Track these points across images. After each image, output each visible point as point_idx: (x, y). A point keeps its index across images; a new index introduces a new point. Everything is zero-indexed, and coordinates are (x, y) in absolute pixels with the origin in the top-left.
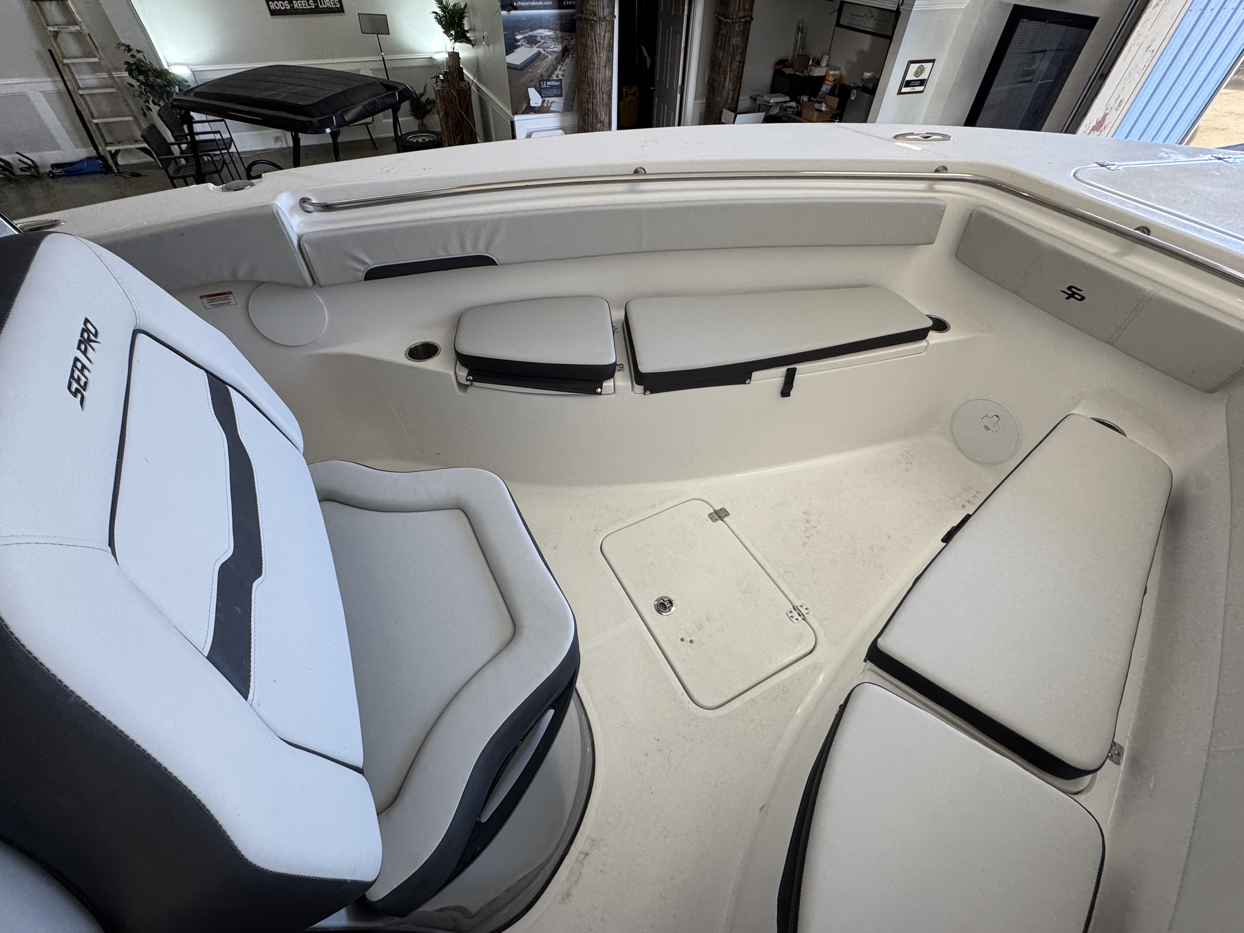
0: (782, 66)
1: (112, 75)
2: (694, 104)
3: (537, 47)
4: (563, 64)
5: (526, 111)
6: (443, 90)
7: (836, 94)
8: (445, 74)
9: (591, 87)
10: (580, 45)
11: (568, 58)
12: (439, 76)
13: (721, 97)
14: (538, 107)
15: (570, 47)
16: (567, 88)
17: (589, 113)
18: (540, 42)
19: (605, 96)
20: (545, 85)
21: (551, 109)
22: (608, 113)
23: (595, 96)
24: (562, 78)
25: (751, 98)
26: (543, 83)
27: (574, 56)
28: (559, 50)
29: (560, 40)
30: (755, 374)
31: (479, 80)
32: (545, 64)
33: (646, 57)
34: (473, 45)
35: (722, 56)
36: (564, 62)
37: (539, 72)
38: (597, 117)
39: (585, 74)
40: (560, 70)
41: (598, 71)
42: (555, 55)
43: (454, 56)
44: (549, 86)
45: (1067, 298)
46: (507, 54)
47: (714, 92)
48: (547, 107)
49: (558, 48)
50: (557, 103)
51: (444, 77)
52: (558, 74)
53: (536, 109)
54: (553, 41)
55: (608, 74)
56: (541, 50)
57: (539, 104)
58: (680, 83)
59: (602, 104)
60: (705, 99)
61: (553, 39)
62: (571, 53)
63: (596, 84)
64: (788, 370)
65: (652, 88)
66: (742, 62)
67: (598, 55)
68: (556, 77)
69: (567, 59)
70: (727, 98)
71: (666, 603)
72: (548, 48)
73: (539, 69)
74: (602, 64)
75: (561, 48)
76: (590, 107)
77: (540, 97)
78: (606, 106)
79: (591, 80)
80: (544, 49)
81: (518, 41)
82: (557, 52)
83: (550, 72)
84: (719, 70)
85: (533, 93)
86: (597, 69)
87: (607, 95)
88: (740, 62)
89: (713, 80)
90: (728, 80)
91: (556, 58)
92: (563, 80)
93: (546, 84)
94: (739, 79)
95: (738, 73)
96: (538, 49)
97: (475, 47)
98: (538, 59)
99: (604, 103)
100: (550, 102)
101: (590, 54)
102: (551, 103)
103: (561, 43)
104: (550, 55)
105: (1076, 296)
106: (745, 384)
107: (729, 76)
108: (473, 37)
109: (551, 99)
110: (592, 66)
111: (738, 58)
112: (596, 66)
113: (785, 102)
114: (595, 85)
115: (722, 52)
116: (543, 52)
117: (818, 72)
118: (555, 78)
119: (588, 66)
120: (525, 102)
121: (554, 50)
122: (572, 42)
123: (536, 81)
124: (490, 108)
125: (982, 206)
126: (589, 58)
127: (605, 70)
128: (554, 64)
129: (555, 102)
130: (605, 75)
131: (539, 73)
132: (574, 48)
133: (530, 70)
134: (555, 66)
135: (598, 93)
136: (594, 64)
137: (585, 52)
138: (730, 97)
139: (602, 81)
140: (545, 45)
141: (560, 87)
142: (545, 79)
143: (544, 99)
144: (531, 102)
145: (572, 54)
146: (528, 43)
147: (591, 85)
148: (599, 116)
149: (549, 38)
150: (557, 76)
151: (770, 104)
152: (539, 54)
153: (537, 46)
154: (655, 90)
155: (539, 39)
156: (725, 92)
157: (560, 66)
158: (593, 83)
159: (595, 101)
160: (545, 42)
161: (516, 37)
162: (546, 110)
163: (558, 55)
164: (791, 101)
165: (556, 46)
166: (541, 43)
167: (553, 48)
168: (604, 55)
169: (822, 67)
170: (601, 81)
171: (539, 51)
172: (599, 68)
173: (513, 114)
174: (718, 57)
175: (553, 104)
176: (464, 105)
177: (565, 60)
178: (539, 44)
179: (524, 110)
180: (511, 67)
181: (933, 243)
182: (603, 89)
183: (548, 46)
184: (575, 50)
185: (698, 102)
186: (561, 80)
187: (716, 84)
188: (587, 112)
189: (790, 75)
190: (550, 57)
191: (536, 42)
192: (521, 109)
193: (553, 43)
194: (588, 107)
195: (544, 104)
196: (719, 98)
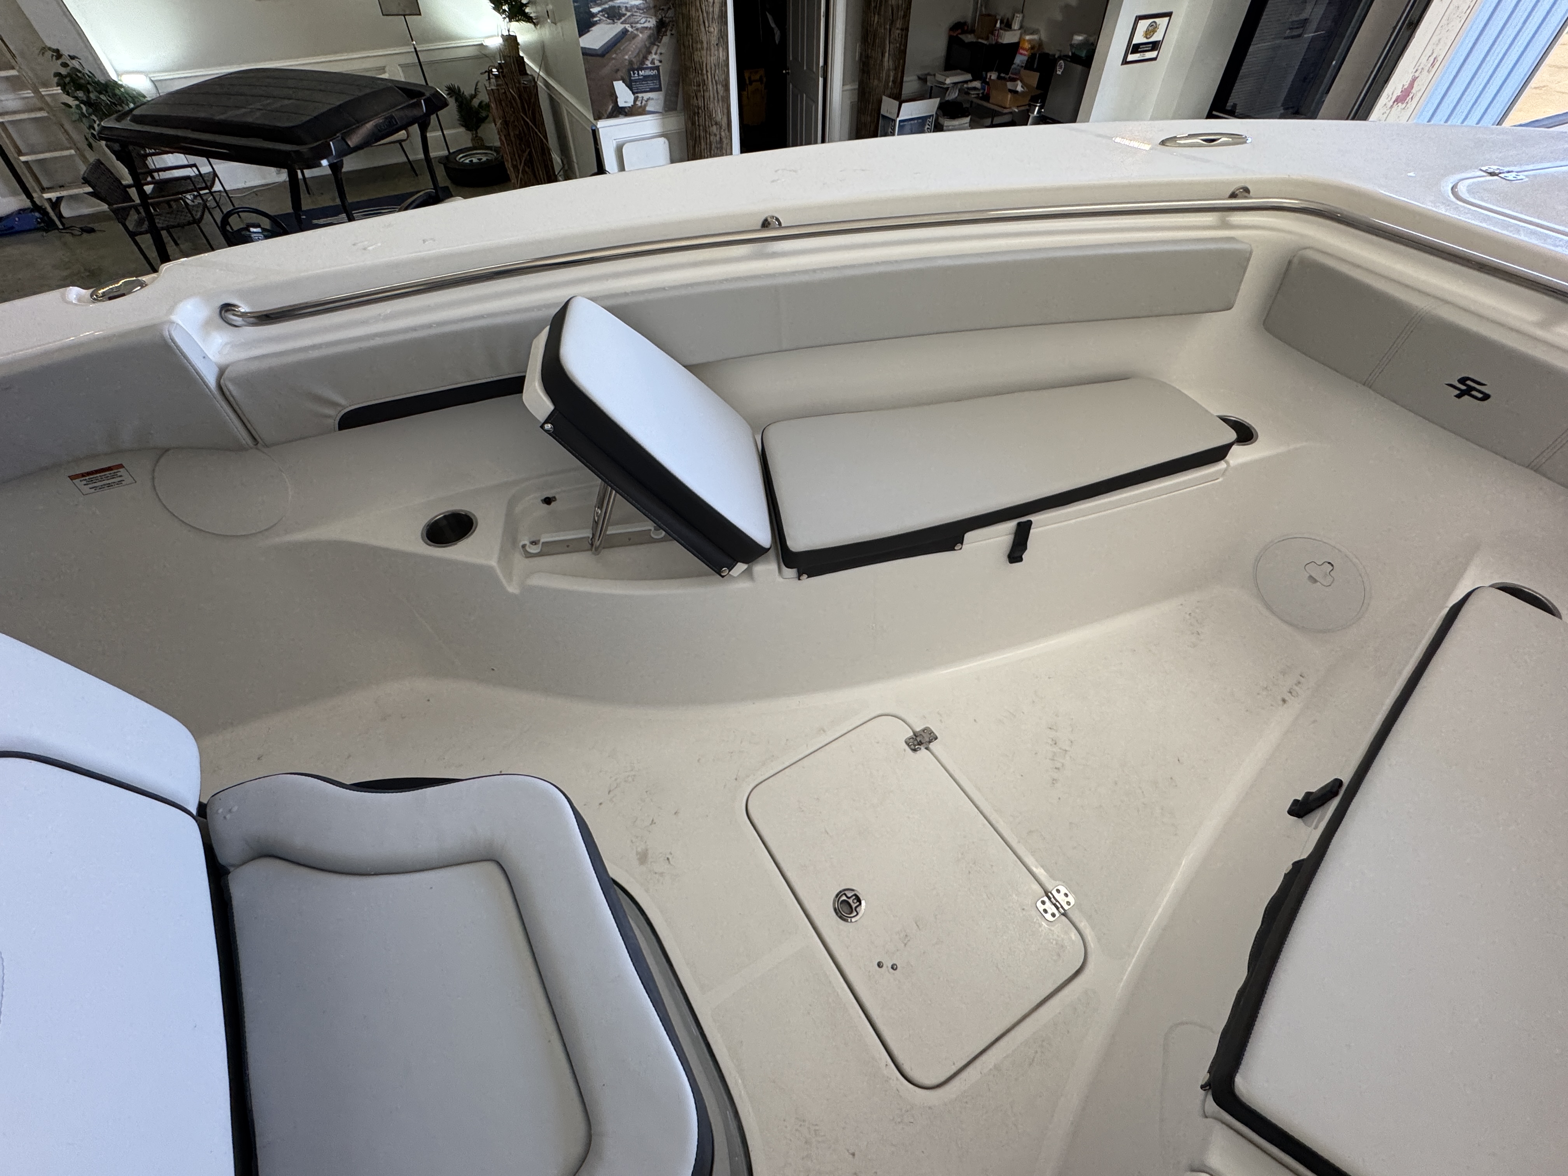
0: (959, 31)
1: (40, 92)
2: (843, 91)
3: (622, 23)
4: (659, 44)
5: (613, 113)
6: (498, 90)
7: (1035, 66)
8: (500, 67)
9: (700, 75)
10: (681, 16)
11: (666, 35)
12: (491, 70)
13: (879, 79)
14: (629, 107)
15: (667, 20)
16: (667, 79)
17: (700, 111)
18: (624, 15)
19: (719, 87)
20: (636, 75)
21: (648, 109)
22: (725, 111)
23: (707, 88)
24: (659, 64)
25: (919, 78)
26: (634, 74)
27: (673, 32)
28: (652, 26)
29: (653, 11)
30: (969, 536)
31: (548, 72)
32: (634, 46)
33: (772, 29)
34: (535, 24)
35: (878, 22)
36: (660, 42)
37: (627, 57)
38: (710, 116)
39: (691, 59)
40: (656, 54)
41: (709, 52)
42: (647, 33)
43: (511, 41)
44: (641, 77)
45: (1459, 396)
46: (581, 35)
47: (868, 73)
48: (641, 107)
49: (651, 23)
50: (654, 100)
51: (498, 71)
52: (653, 60)
53: (626, 110)
54: (644, 13)
55: (723, 56)
56: (627, 26)
57: (630, 103)
58: (821, 63)
59: (716, 98)
60: (857, 83)
61: (643, 10)
62: (669, 28)
63: (707, 71)
64: (1019, 524)
65: (784, 72)
66: (905, 30)
67: (707, 29)
68: (651, 63)
69: (664, 38)
70: (887, 82)
71: (850, 901)
72: (637, 23)
73: (626, 54)
74: (712, 42)
75: (655, 23)
76: (701, 104)
77: (630, 92)
78: (723, 101)
79: (700, 65)
80: (631, 24)
81: (594, 15)
82: (650, 28)
83: (641, 56)
84: (874, 41)
85: (620, 87)
86: (707, 49)
87: (723, 86)
88: (902, 30)
89: (867, 57)
90: (887, 55)
91: (649, 37)
92: (660, 68)
93: (638, 74)
94: (901, 53)
95: (900, 45)
96: (622, 26)
97: (538, 27)
98: (623, 40)
99: (720, 97)
100: (645, 98)
101: (695, 28)
102: (646, 101)
103: (655, 16)
104: (641, 33)
105: (1474, 393)
106: (955, 550)
107: (888, 49)
108: (534, 12)
109: (646, 96)
110: (699, 46)
111: (899, 24)
112: (705, 45)
113: (966, 82)
114: (705, 72)
115: (876, 16)
116: (630, 29)
117: (1009, 38)
118: (650, 65)
119: (694, 45)
120: (611, 102)
121: (645, 25)
122: (670, 13)
123: (624, 70)
124: (565, 111)
125: (1306, 248)
126: (694, 35)
127: (718, 50)
128: (648, 45)
129: (652, 99)
130: (719, 57)
131: (626, 59)
132: (673, 21)
133: (614, 56)
134: (649, 47)
135: (710, 83)
136: (702, 43)
137: (688, 27)
138: (891, 79)
139: (715, 66)
140: (632, 20)
141: (657, 77)
142: (636, 67)
143: (636, 95)
144: (618, 100)
145: (671, 31)
146: (608, 18)
147: (700, 72)
148: (714, 116)
149: (638, 9)
150: (653, 62)
151: (946, 86)
152: (625, 32)
153: (621, 21)
154: (788, 73)
155: (623, 11)
156: (884, 72)
157: (655, 47)
158: (702, 70)
159: (707, 94)
160: (632, 15)
161: (591, 10)
162: (640, 110)
163: (652, 32)
164: (974, 79)
165: (648, 19)
166: (626, 17)
167: (644, 23)
168: (714, 29)
169: (1015, 30)
170: (713, 66)
171: (625, 28)
172: (709, 49)
173: (595, 119)
174: (872, 23)
175: (650, 103)
176: (529, 110)
177: (661, 39)
178: (623, 19)
179: (610, 113)
180: (587, 53)
181: (1230, 309)
182: (717, 78)
183: (636, 20)
184: (675, 24)
185: (848, 87)
186: (657, 68)
187: (872, 62)
188: (696, 111)
189: (972, 43)
190: (641, 35)
191: (621, 16)
192: (606, 111)
193: (643, 15)
194: (698, 103)
195: (638, 103)
196: (876, 82)
